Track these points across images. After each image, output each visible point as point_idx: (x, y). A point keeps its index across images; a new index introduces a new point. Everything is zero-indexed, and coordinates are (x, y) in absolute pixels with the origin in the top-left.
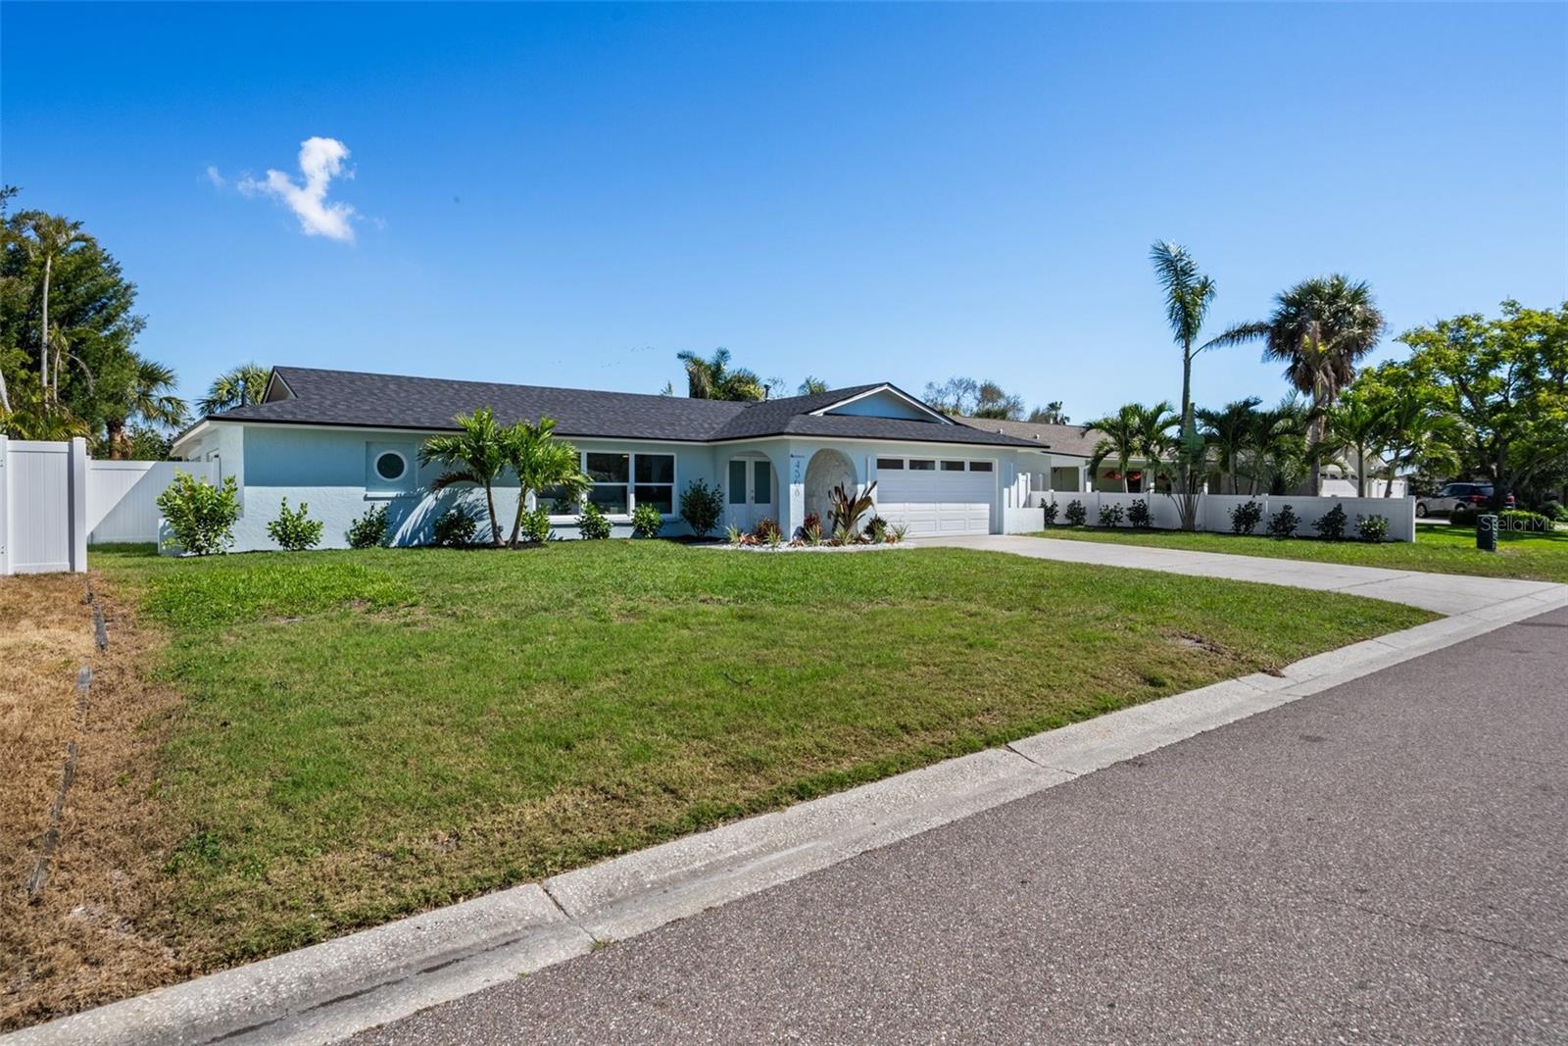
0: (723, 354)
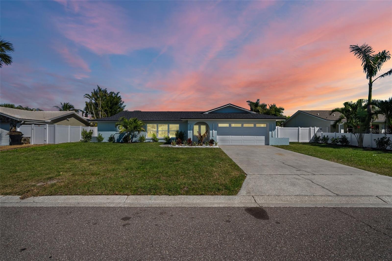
0: (258, 100)
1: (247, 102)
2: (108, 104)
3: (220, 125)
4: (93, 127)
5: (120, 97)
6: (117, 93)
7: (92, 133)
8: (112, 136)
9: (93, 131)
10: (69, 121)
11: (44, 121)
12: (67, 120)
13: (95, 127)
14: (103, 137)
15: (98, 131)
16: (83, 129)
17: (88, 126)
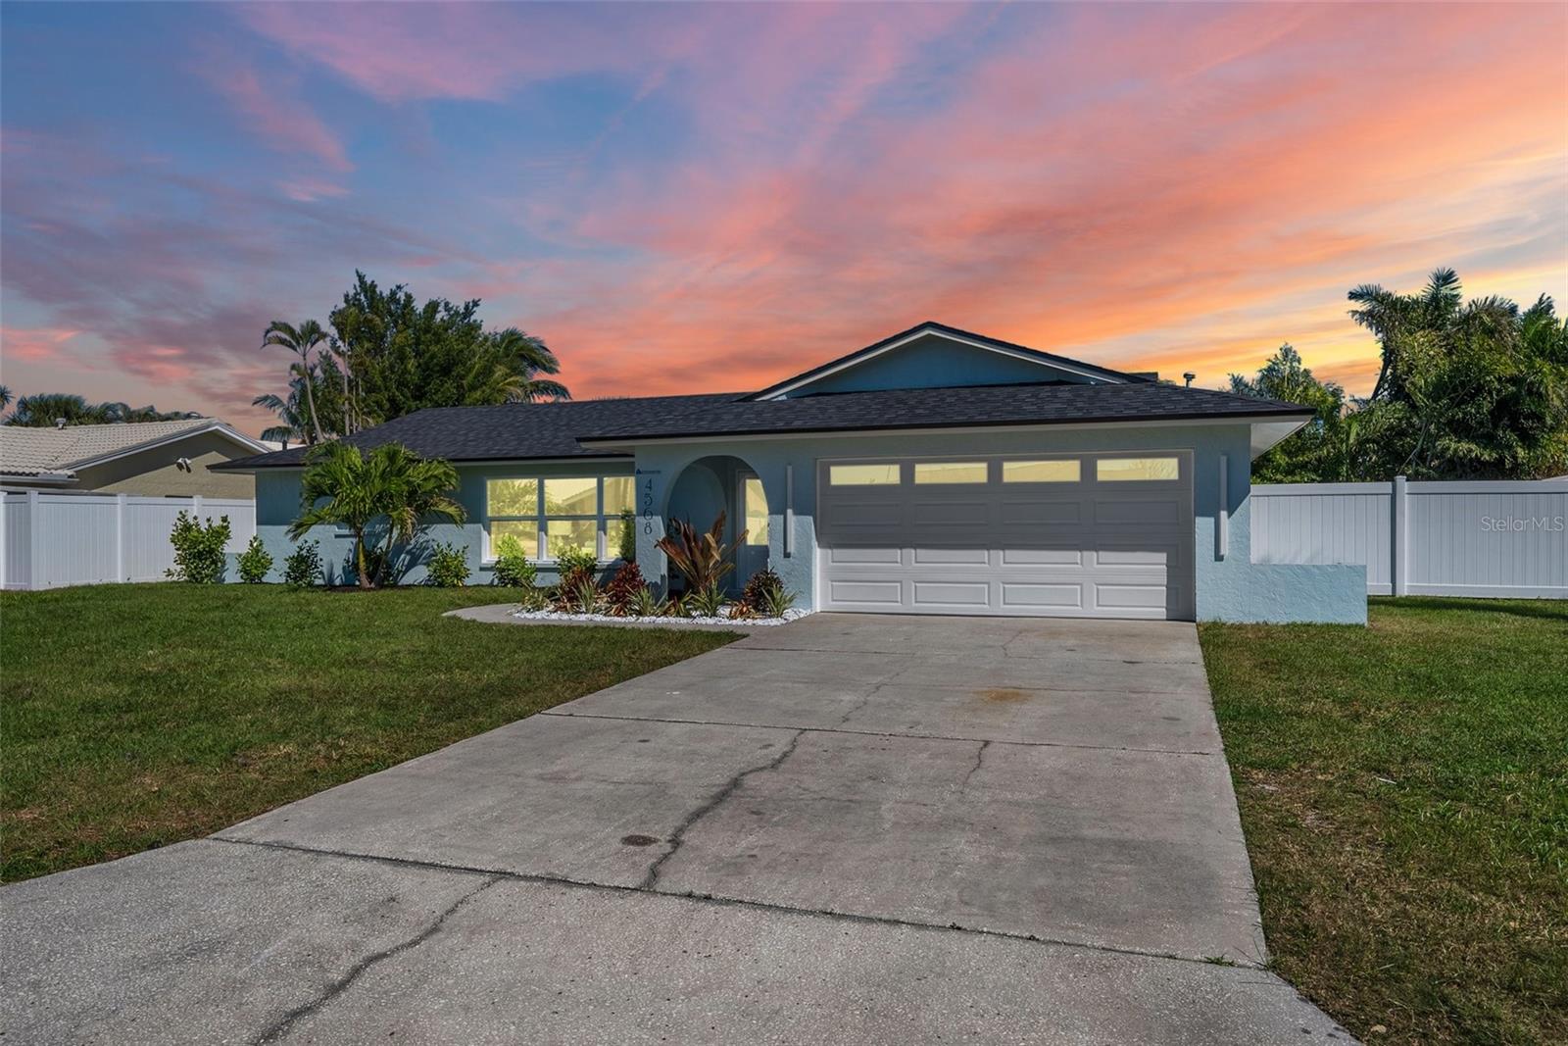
3: (843, 475)
6: (467, 307)
7: (219, 533)
8: (304, 552)
10: (189, 470)
11: (34, 475)
12: (180, 466)
14: (268, 557)
15: (258, 524)
16: (181, 512)
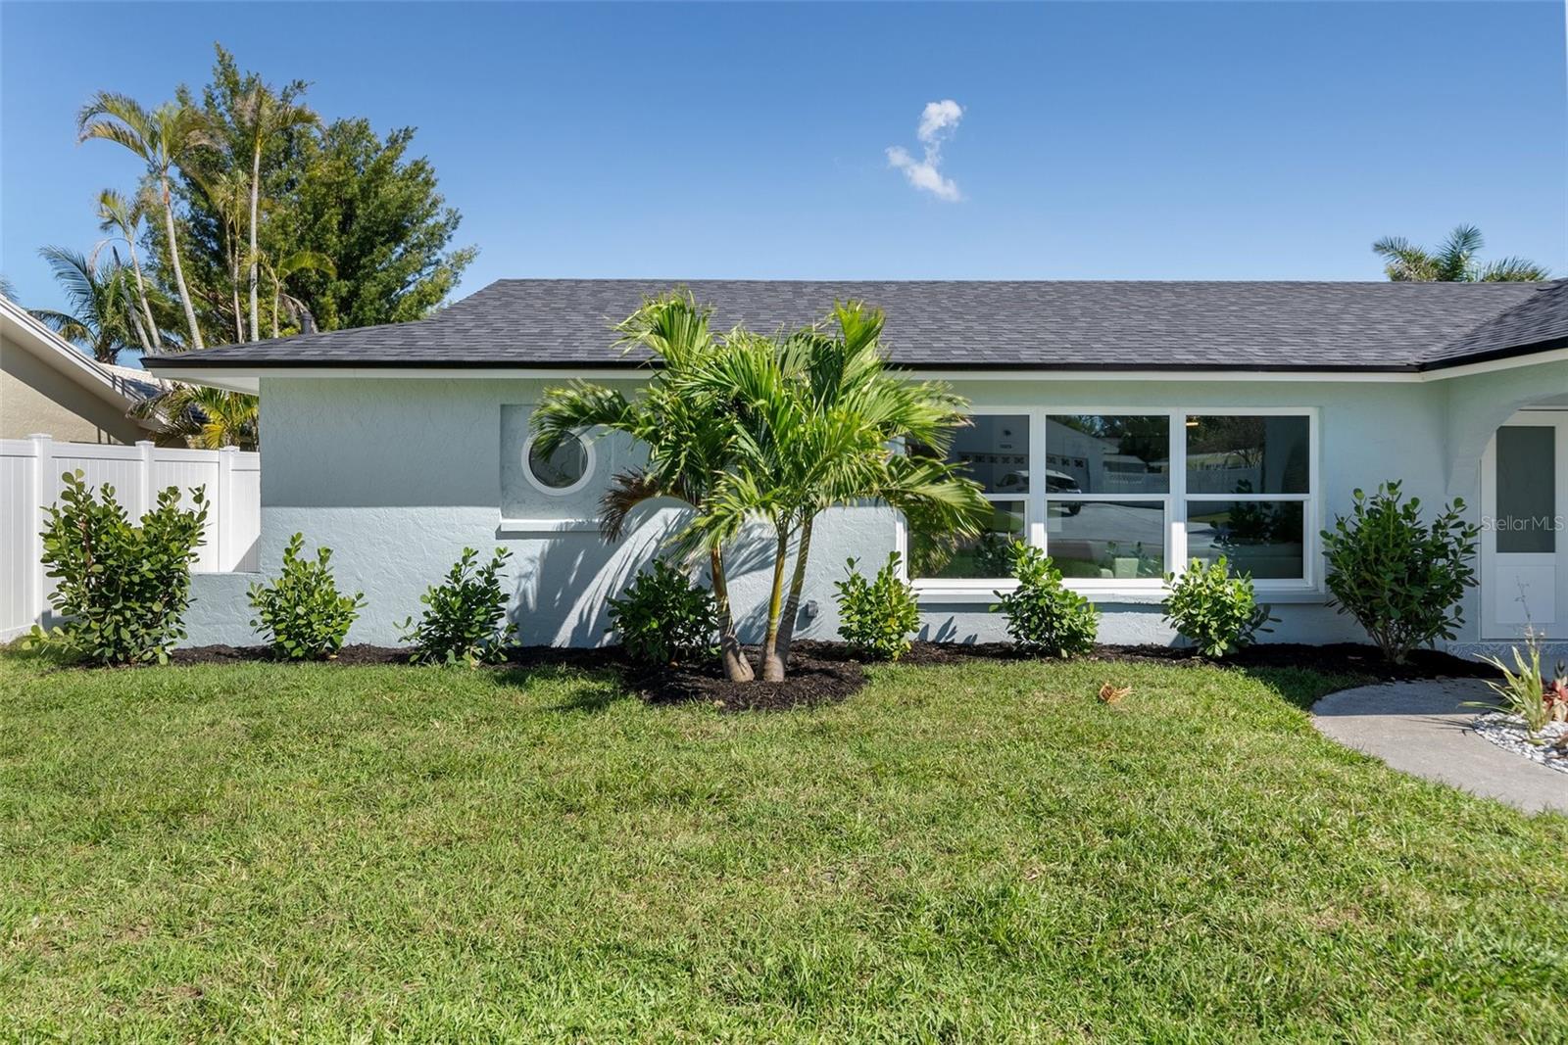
0: (1467, 237)
1: (1379, 248)
2: (325, 229)
4: (184, 445)
5: (419, 167)
6: (395, 138)
7: (188, 530)
8: (470, 575)
9: (198, 499)
13: (206, 447)
14: (346, 591)
15: (262, 506)
16: (67, 477)
17: (130, 441)
